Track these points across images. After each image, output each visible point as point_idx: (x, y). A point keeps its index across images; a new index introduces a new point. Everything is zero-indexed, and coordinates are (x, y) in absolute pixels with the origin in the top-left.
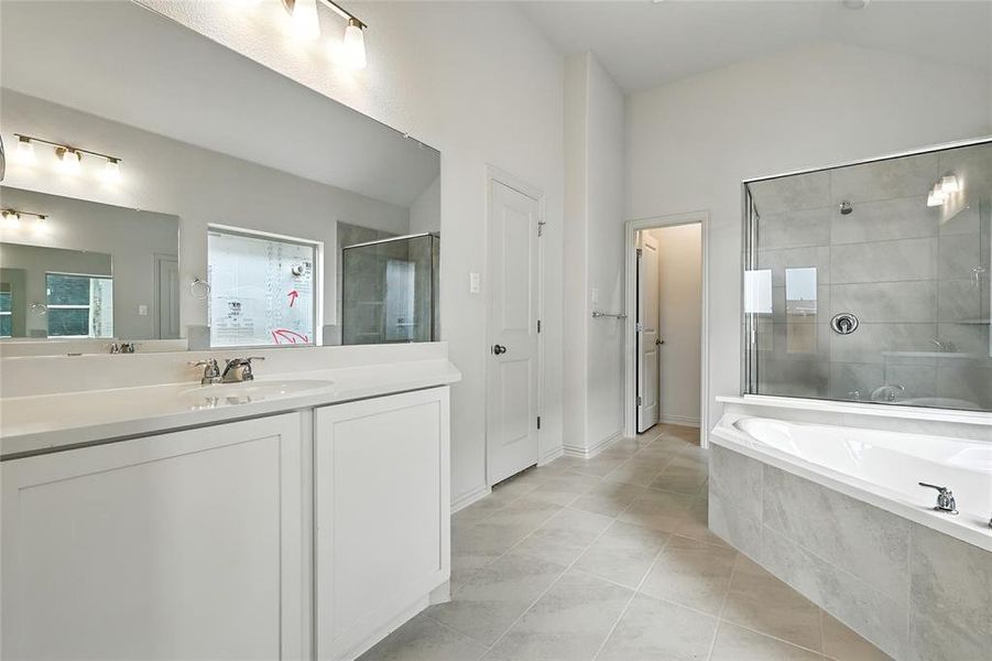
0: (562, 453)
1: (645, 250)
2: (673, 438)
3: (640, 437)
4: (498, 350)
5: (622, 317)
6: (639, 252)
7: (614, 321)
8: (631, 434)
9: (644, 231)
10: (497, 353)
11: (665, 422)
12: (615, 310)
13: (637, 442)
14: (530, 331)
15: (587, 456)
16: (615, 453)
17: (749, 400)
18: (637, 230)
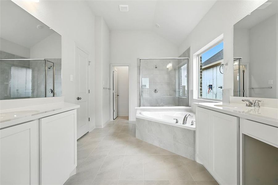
0: (95, 127)
1: (115, 72)
2: (122, 119)
3: (114, 120)
4: (78, 99)
5: (109, 89)
6: (113, 72)
8: (112, 120)
9: (115, 67)
10: (78, 100)
11: (119, 116)
12: (108, 87)
13: (113, 122)
14: (87, 93)
15: (102, 127)
16: (109, 125)
17: (141, 107)
18: (113, 66)
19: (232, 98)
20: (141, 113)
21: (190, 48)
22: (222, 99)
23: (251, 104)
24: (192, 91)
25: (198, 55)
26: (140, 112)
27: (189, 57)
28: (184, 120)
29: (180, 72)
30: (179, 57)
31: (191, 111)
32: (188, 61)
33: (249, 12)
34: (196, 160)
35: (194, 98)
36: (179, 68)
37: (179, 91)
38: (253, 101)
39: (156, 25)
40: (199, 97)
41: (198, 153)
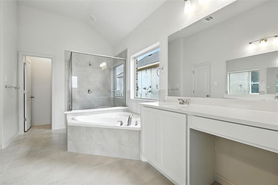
1: (27, 63)
2: (41, 130)
3: (26, 133)
5: (17, 88)
6: (25, 64)
7: (14, 89)
8: (22, 132)
9: (27, 57)
11: (33, 125)
12: (15, 85)
13: (24, 135)
15: (3, 147)
17: (73, 111)
18: (24, 55)
19: (167, 98)
20: (74, 118)
21: (127, 49)
22: (158, 99)
23: (183, 102)
24: (130, 91)
25: (135, 58)
26: (72, 117)
27: (126, 57)
28: (129, 121)
29: (115, 72)
30: (115, 57)
31: (128, 111)
32: (125, 62)
33: (180, 29)
34: (141, 159)
35: (131, 98)
36: (114, 68)
37: (114, 91)
38: (184, 99)
39: (91, 17)
40: (136, 97)
41: (144, 152)
